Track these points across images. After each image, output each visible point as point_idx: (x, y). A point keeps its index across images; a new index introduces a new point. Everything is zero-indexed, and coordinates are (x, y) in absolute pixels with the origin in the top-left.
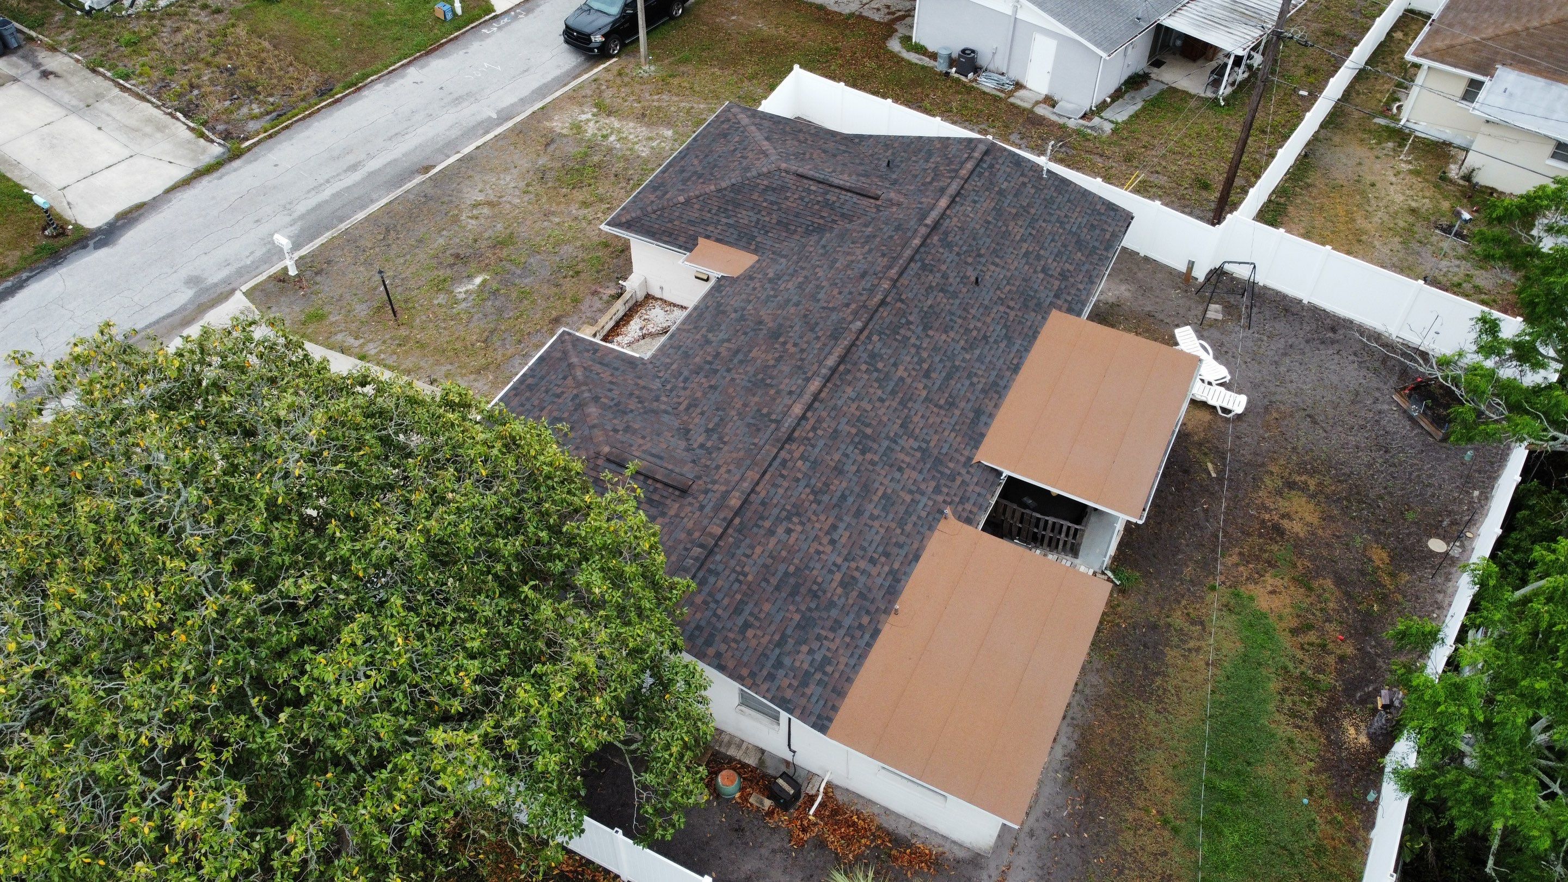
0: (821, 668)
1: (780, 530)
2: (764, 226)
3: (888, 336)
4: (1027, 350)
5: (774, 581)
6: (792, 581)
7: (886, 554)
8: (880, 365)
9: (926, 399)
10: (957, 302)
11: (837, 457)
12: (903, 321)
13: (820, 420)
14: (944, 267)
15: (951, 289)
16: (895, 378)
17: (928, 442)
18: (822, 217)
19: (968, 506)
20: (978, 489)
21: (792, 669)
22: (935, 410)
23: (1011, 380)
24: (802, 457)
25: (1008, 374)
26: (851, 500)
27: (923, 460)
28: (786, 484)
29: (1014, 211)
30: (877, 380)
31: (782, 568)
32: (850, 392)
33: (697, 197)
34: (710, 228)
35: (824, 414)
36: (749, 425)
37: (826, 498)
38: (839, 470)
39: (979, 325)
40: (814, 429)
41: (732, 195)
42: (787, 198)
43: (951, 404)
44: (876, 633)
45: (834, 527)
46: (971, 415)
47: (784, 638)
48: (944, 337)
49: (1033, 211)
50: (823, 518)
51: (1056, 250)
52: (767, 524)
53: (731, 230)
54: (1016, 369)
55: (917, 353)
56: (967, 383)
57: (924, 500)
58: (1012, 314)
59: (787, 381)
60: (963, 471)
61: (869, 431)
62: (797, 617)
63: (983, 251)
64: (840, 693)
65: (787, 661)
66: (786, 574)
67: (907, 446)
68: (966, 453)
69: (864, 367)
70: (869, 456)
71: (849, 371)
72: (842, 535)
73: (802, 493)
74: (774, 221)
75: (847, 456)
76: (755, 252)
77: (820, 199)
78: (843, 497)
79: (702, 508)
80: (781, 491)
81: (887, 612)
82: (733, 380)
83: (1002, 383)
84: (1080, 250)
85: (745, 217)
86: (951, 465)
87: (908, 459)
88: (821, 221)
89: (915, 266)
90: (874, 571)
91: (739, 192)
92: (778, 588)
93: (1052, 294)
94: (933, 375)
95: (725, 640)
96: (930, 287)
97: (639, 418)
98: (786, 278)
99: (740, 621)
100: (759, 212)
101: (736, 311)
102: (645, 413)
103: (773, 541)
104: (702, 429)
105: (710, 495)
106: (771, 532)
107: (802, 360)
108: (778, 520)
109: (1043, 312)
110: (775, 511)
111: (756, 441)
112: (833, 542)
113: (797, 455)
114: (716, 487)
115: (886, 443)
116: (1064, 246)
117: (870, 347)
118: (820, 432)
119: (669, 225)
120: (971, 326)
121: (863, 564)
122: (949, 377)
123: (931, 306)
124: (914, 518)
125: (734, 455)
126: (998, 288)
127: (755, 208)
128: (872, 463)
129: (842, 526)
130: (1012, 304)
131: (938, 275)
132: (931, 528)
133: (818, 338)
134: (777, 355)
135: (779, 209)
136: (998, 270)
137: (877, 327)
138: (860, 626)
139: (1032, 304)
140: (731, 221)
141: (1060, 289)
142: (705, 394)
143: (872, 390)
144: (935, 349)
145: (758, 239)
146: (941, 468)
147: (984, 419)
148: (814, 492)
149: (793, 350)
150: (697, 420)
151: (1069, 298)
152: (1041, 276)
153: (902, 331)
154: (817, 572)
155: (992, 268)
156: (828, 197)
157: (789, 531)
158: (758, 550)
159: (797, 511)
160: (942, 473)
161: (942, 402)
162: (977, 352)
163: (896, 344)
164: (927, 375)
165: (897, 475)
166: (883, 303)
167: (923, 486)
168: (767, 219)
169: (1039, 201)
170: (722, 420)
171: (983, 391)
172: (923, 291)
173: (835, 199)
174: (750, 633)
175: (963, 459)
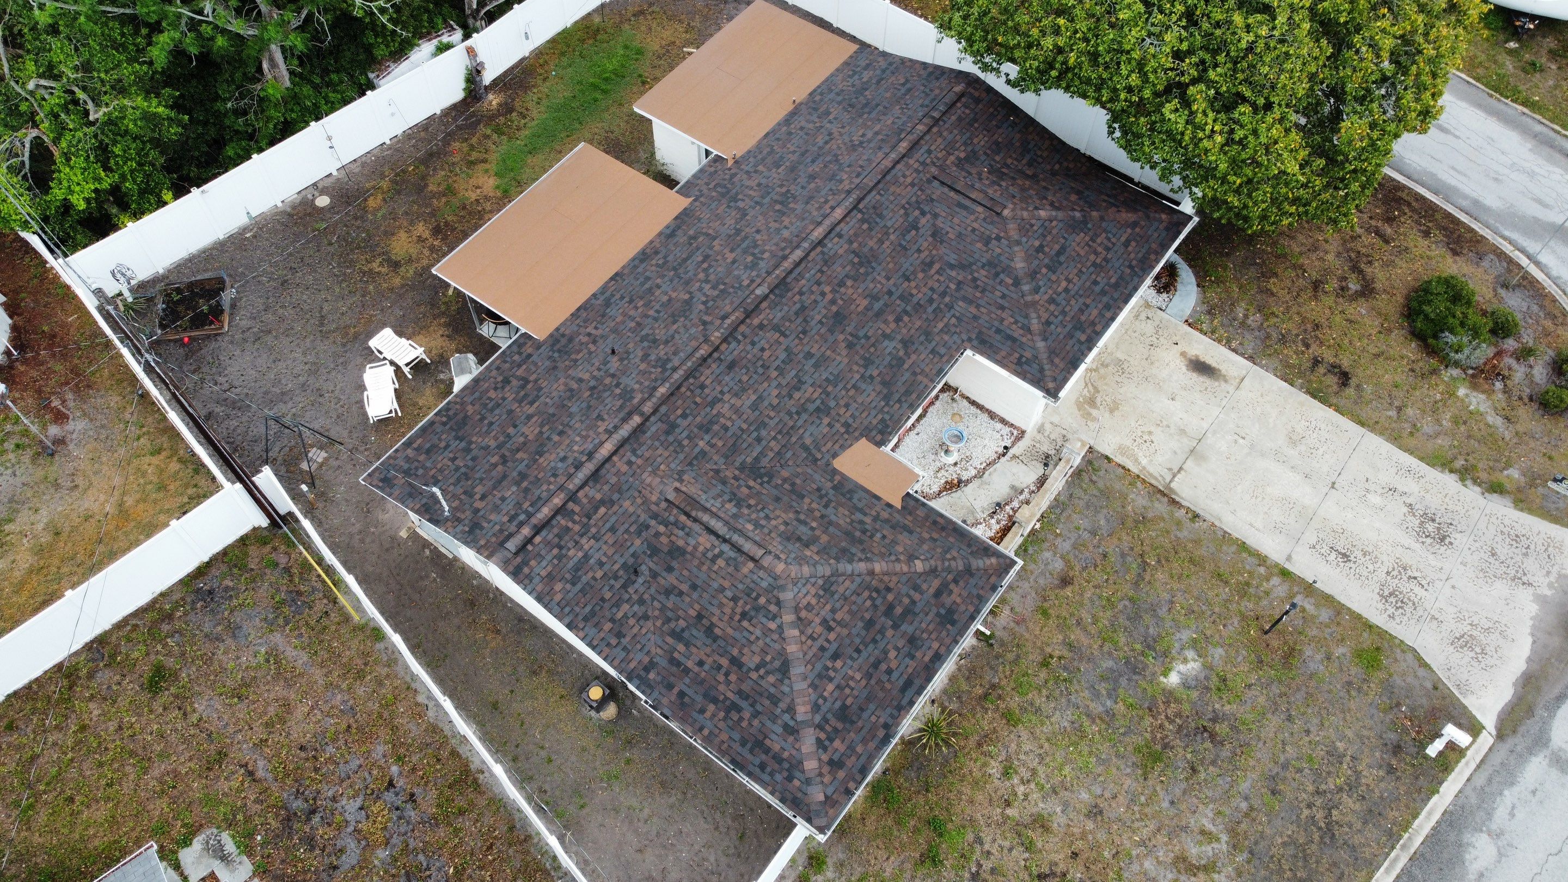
0: (855, 73)
1: (870, 134)
2: (821, 497)
3: (733, 287)
4: (594, 295)
5: (880, 108)
6: (867, 110)
7: (790, 133)
8: (750, 259)
9: (714, 238)
10: (643, 333)
11: (812, 185)
12: (711, 303)
13: (820, 208)
14: (643, 366)
15: (646, 344)
16: (739, 250)
17: (729, 207)
18: (749, 488)
19: (712, 169)
20: (699, 182)
21: (875, 70)
22: (710, 231)
23: (623, 267)
24: (841, 181)
25: (626, 271)
26: (809, 160)
27: (737, 194)
28: (860, 162)
29: (520, 455)
30: (756, 246)
31: (873, 115)
32: (786, 233)
33: (898, 560)
34: (885, 515)
35: (815, 213)
36: (881, 216)
37: (828, 158)
38: (812, 177)
39: (632, 313)
40: (826, 202)
41: (854, 550)
42: (786, 524)
43: (694, 238)
44: (811, 94)
45: (826, 143)
46: (679, 232)
47: (878, 82)
48: (674, 295)
49: (494, 460)
50: (835, 147)
51: (497, 412)
52: (880, 137)
53: (860, 505)
54: (616, 277)
55: (707, 276)
56: (670, 258)
57: (747, 168)
58: (590, 329)
59: (841, 252)
60: (705, 191)
61: (778, 207)
62: (867, 93)
63: (588, 393)
64: (846, 64)
65: (878, 72)
66: (869, 113)
67: (747, 200)
68: (697, 204)
69: (766, 255)
70: (784, 190)
71: (783, 249)
72: (820, 140)
73: (845, 159)
74: (807, 500)
75: (803, 187)
76: (835, 472)
77: (746, 511)
78: (813, 161)
79: (929, 152)
80: (865, 157)
81: (801, 104)
82: (888, 279)
83: (637, 262)
84: (466, 417)
85: (841, 517)
86: (714, 194)
87: (751, 192)
88: (751, 483)
89: (676, 362)
90: (803, 124)
91: (844, 551)
92: (877, 105)
93: (534, 358)
94: (700, 258)
95: (919, 76)
96: (667, 342)
97: (977, 256)
98: (811, 407)
99: (908, 86)
100: (823, 517)
101: (871, 377)
102: (971, 264)
103: (877, 128)
104: (922, 231)
105: (921, 160)
106: (877, 133)
107: (821, 271)
108: (869, 141)
109: (556, 338)
110: (872, 145)
111: (878, 197)
112: (830, 134)
113: (847, 182)
114: (916, 165)
115: (767, 200)
116: (483, 418)
117: (754, 273)
118: (822, 200)
119: (935, 536)
120: (640, 310)
121: (811, 126)
122: (685, 260)
123: (674, 322)
124: (760, 157)
125: (898, 191)
126: (590, 353)
127: (827, 523)
128: (781, 186)
129: (821, 144)
130: (585, 339)
131: (653, 357)
132: (749, 152)
133: (801, 293)
134: (843, 290)
135: (797, 512)
136: (580, 375)
137: (740, 293)
138: (821, 94)
139: (563, 341)
140: (858, 516)
141: (519, 366)
142: (914, 273)
143: (765, 237)
144: (687, 283)
145: (829, 484)
146: (724, 190)
147: (668, 231)
148: (837, 161)
149: (827, 289)
150: (925, 244)
151: (516, 358)
152: (532, 378)
153: (716, 293)
154: (846, 117)
155: (586, 376)
156: (734, 510)
157: (863, 135)
158: (889, 122)
159: (853, 148)
160: (725, 187)
161: (701, 239)
162: (647, 286)
163: (727, 281)
164: (706, 257)
165: (764, 181)
166: (724, 317)
167: (745, 176)
168: (814, 505)
169: (478, 476)
170: (904, 236)
171: (657, 253)
172: (677, 336)
173: (728, 506)
174: (902, 81)
175: (702, 199)
